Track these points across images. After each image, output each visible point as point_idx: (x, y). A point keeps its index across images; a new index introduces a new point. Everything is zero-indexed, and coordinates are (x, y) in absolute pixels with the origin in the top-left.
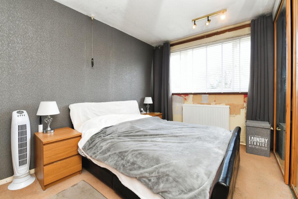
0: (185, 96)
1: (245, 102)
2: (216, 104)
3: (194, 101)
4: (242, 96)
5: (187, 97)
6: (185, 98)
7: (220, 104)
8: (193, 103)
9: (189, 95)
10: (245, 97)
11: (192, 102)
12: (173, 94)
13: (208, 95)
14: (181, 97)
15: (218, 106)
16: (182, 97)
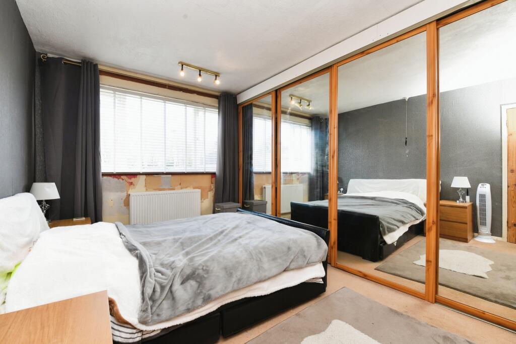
0: (130, 179)
1: (212, 183)
2: (181, 188)
3: (147, 187)
4: (209, 177)
5: (133, 180)
6: (131, 181)
7: (186, 187)
8: (147, 190)
9: (138, 176)
10: (212, 177)
11: (145, 189)
12: (105, 175)
13: (170, 176)
14: (121, 180)
15: (184, 190)
16: (123, 179)
